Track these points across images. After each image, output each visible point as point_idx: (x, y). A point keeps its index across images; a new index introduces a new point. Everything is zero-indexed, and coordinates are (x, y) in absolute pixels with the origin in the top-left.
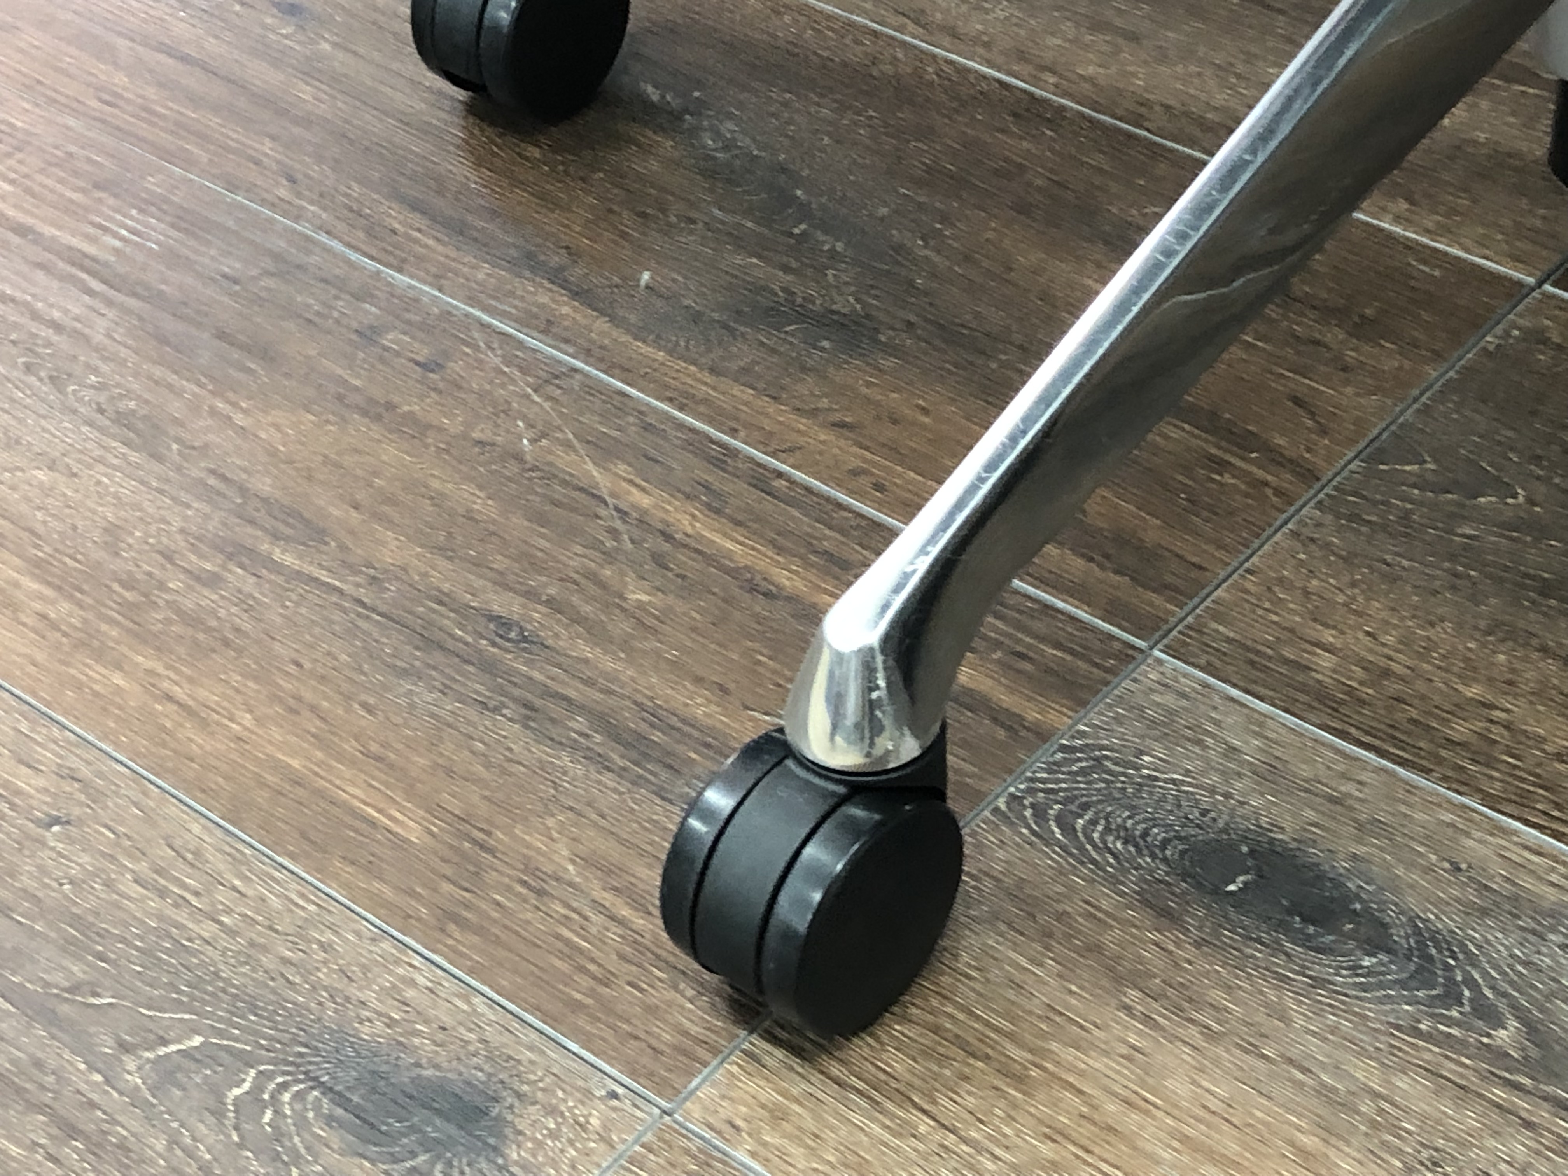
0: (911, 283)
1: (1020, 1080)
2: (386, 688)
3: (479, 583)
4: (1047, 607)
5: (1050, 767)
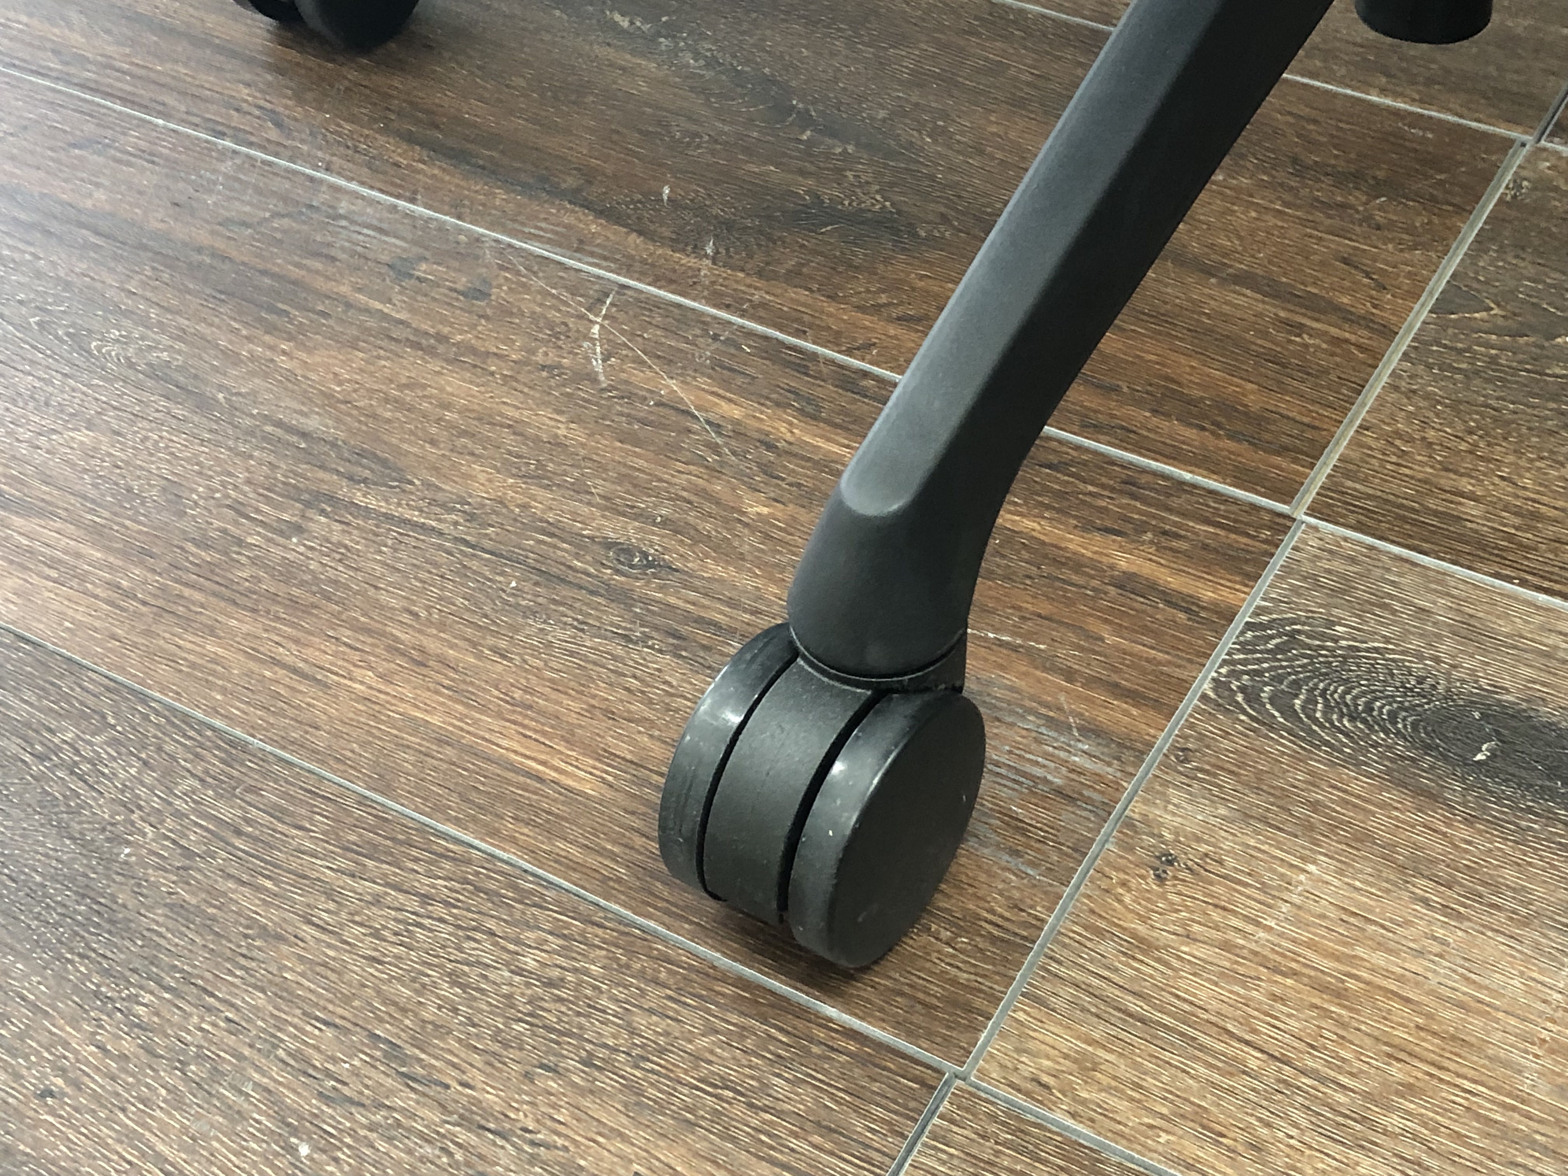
2: (516, 629)
5: (1244, 647)
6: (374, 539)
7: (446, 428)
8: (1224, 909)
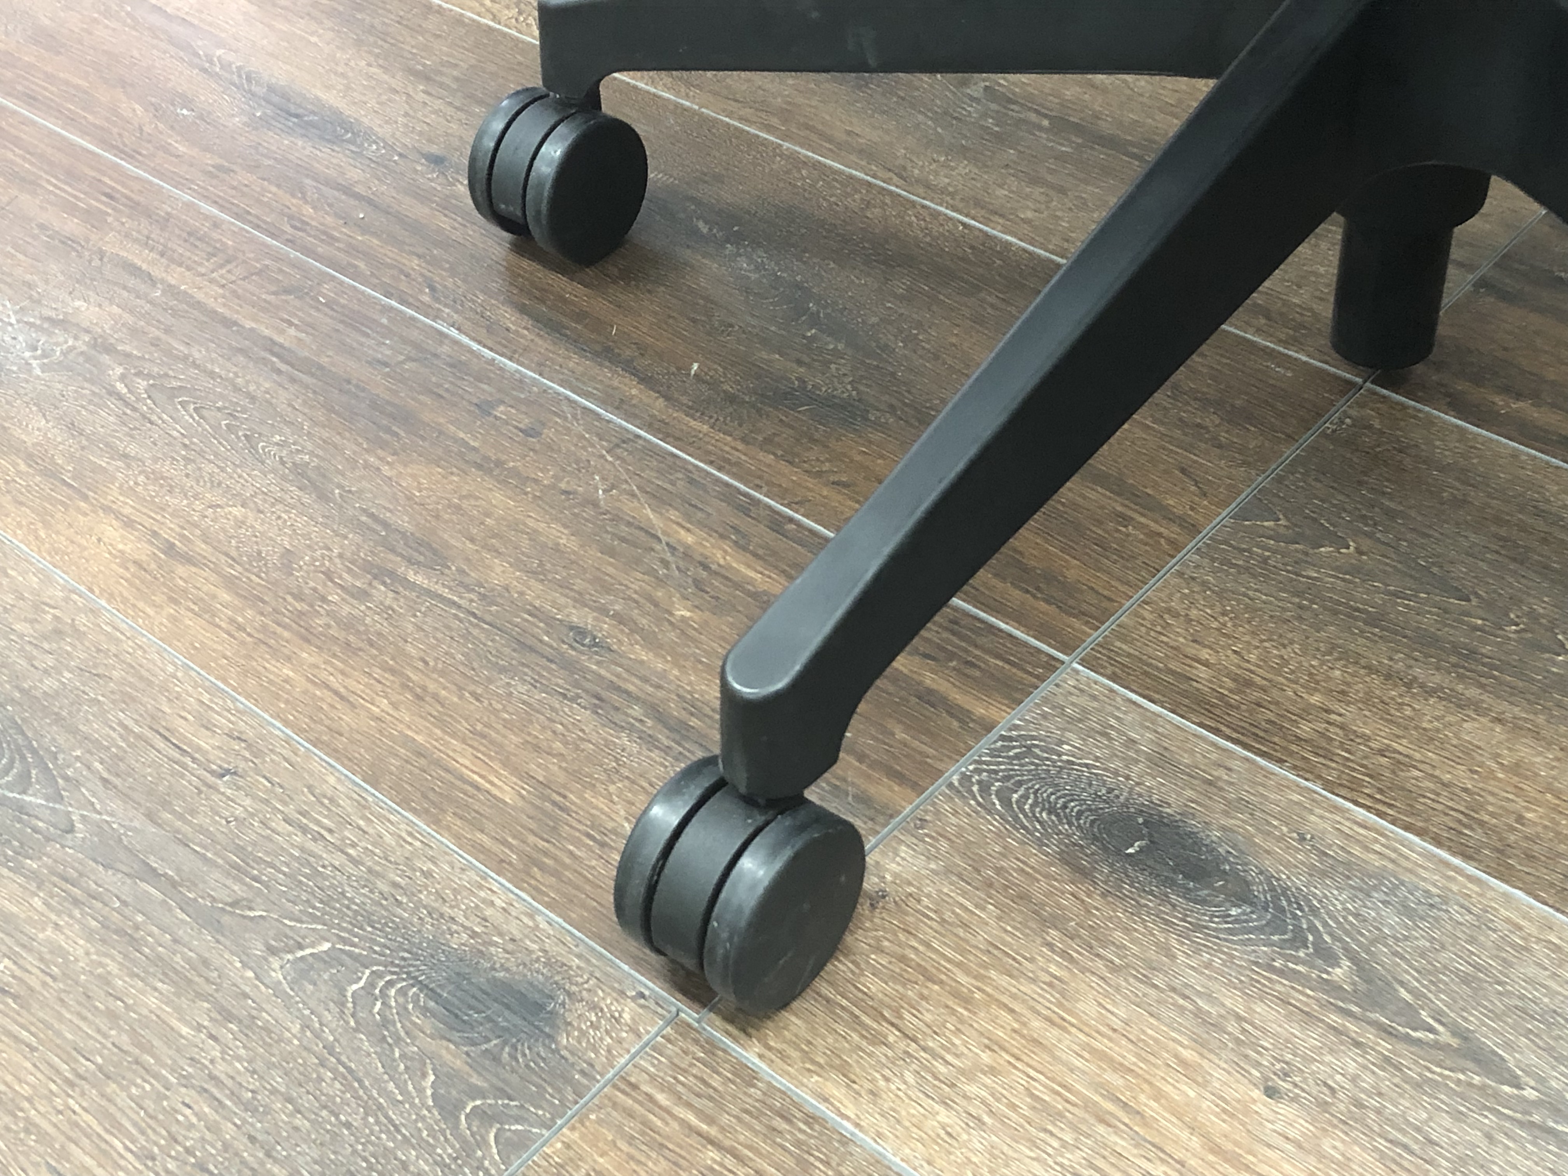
0: (893, 374)
1: (967, 1001)
2: (490, 680)
3: (562, 600)
4: (992, 626)
5: (992, 752)
6: (413, 606)
7: (483, 531)
8: (910, 933)
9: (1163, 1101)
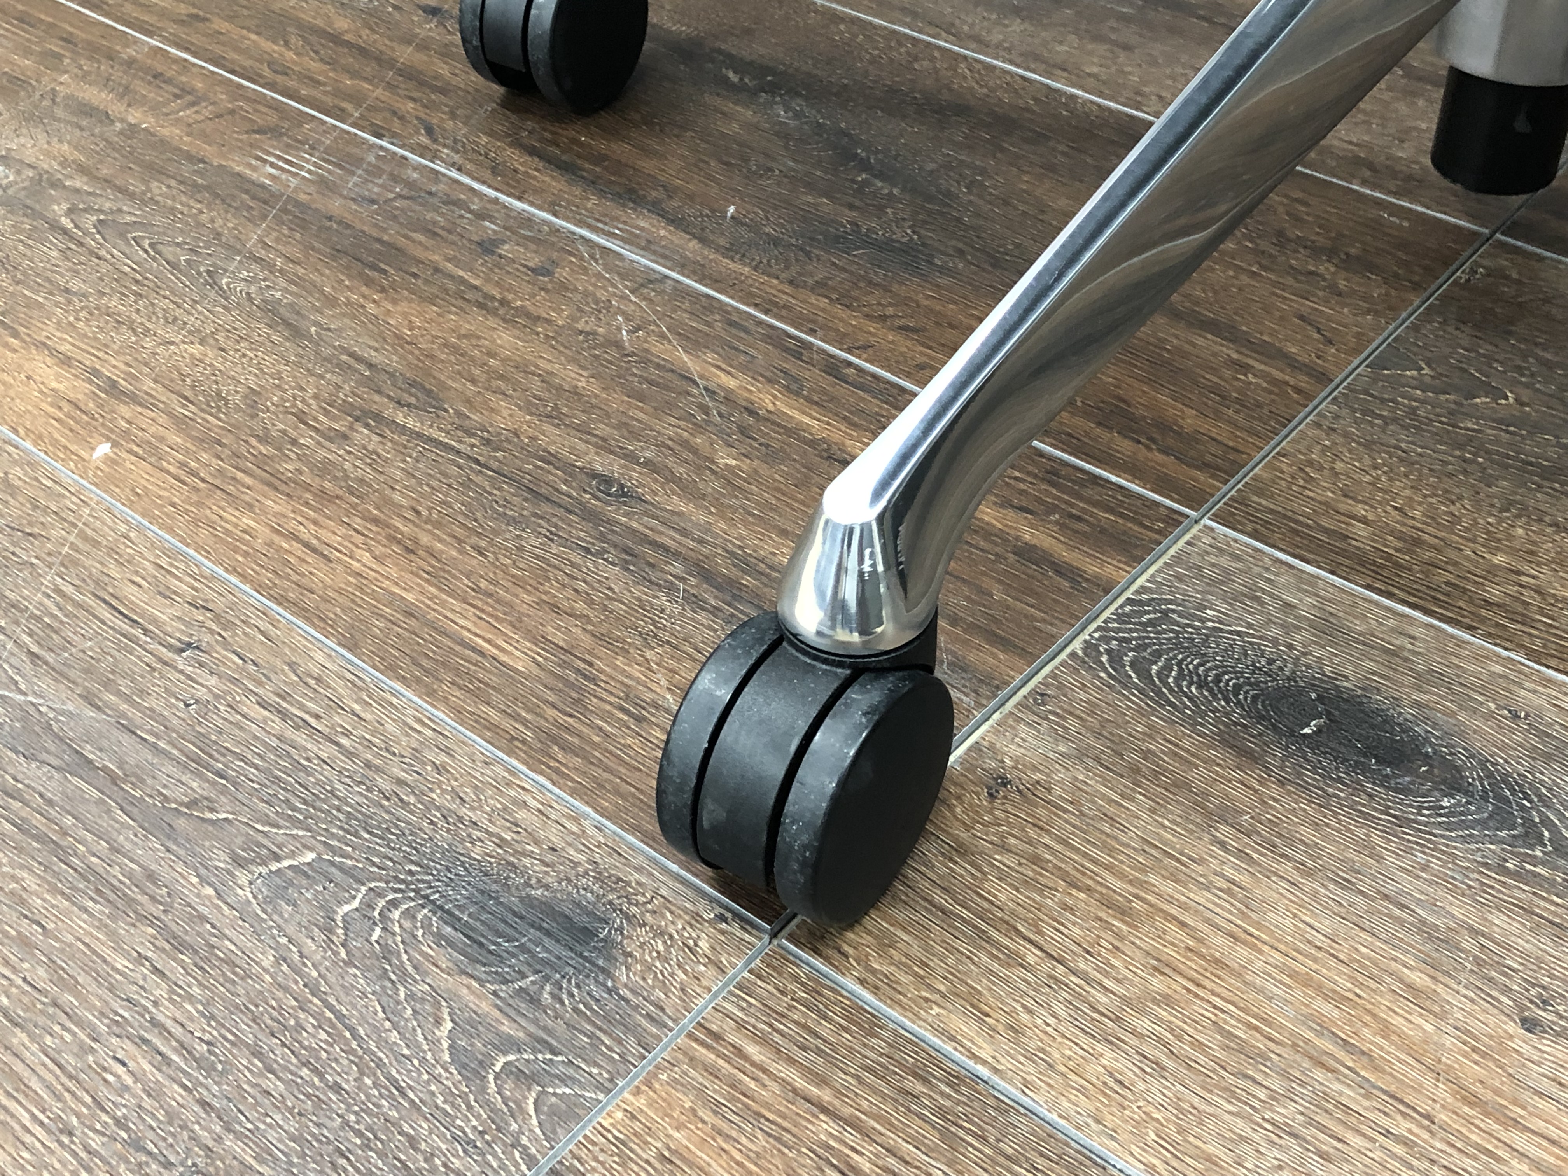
0: (958, 219)
1: (1123, 912)
2: (496, 532)
3: (583, 446)
4: (1100, 479)
5: (1120, 617)
6: (401, 451)
7: (487, 372)
8: (1041, 829)
9: (1394, 1038)
